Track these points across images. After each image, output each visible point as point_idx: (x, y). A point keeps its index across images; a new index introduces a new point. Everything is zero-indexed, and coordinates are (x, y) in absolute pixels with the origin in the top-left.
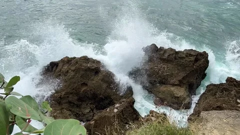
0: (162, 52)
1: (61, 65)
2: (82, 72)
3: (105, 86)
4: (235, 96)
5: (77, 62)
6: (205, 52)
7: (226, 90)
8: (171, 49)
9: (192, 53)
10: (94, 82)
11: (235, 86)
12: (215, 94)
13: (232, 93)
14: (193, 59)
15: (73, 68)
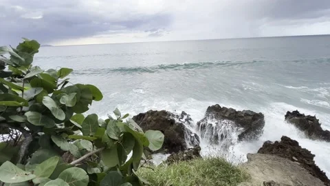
0: (224, 111)
1: (146, 115)
2: (161, 122)
3: (177, 134)
4: (290, 153)
5: (158, 115)
6: (261, 114)
7: (282, 147)
8: (232, 110)
9: (250, 113)
10: (169, 131)
11: (290, 144)
12: (272, 150)
13: (288, 150)
14: (250, 118)
15: (155, 119)
